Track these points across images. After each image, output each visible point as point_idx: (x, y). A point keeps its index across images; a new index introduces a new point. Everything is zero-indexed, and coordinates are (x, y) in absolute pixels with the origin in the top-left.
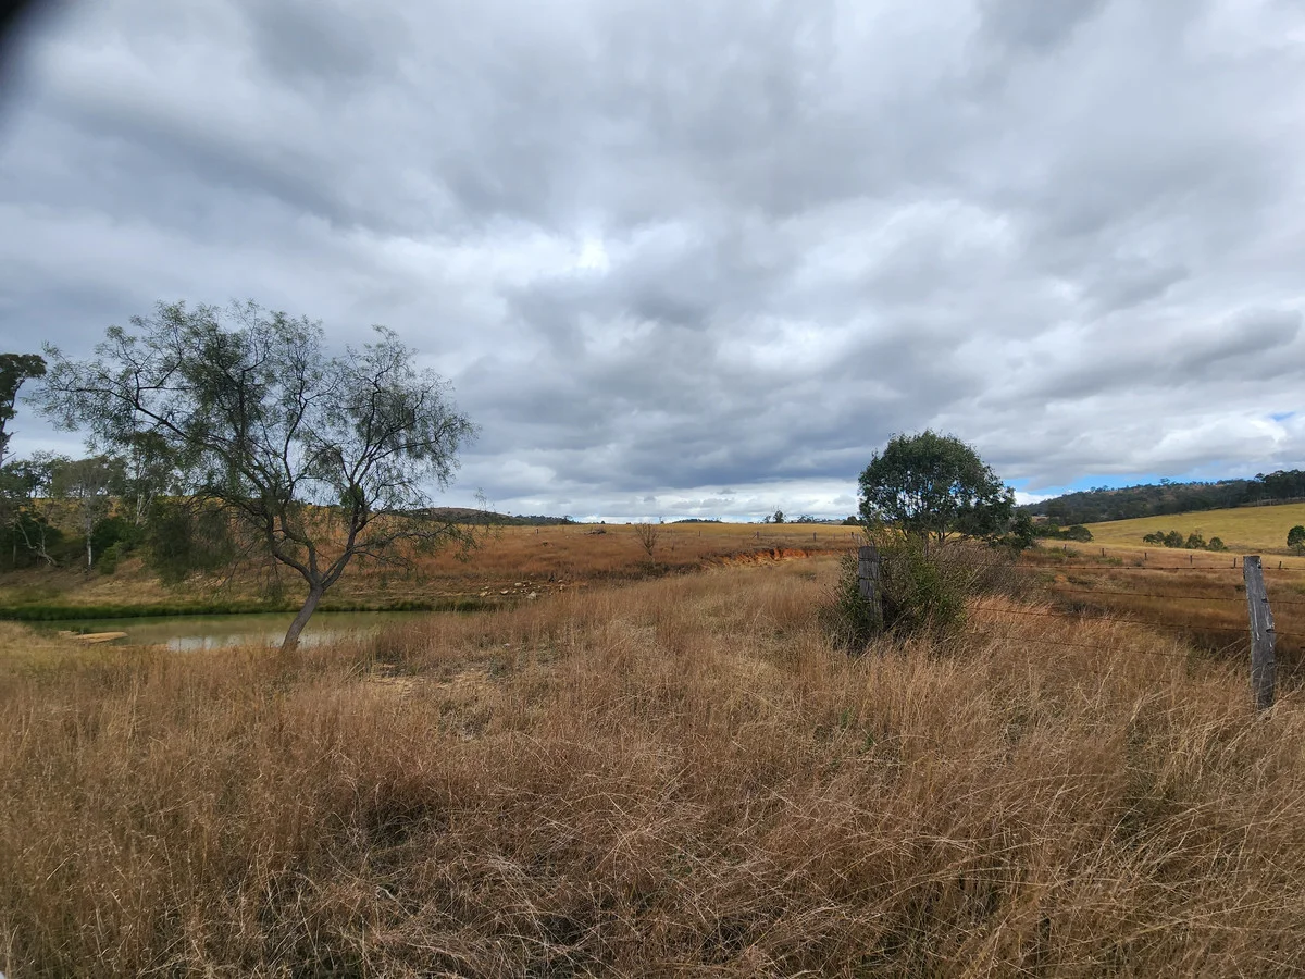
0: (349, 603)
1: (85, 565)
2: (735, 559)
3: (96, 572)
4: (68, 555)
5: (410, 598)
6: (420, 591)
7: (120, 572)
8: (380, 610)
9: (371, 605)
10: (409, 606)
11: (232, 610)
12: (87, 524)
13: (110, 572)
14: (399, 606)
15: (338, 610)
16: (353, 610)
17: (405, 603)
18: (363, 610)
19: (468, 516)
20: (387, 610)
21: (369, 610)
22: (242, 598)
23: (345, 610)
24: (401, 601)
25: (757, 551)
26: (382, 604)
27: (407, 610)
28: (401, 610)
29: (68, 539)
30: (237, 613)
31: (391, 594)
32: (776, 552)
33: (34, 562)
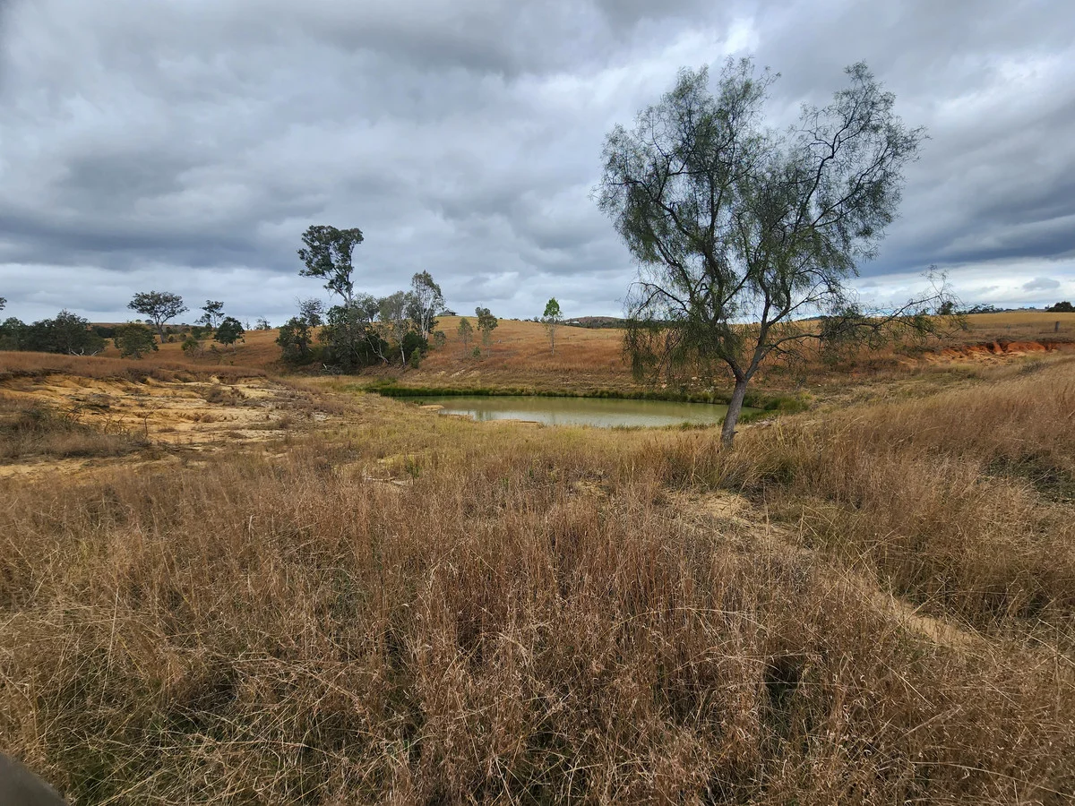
0: (562, 391)
1: (402, 363)
2: (940, 355)
3: (408, 367)
4: (393, 357)
5: (605, 388)
6: (612, 383)
7: (423, 367)
8: (585, 396)
9: (577, 392)
10: (606, 394)
11: (491, 392)
12: (400, 336)
13: (416, 367)
14: (598, 394)
15: (555, 395)
16: (566, 396)
17: (602, 392)
18: (572, 396)
19: (610, 323)
20: (590, 397)
21: (577, 396)
22: (492, 386)
23: (560, 396)
24: (599, 390)
25: (969, 346)
26: (586, 392)
27: (605, 397)
28: (600, 397)
29: (390, 347)
30: (493, 395)
31: (590, 385)
32: (997, 346)
33: (377, 361)
